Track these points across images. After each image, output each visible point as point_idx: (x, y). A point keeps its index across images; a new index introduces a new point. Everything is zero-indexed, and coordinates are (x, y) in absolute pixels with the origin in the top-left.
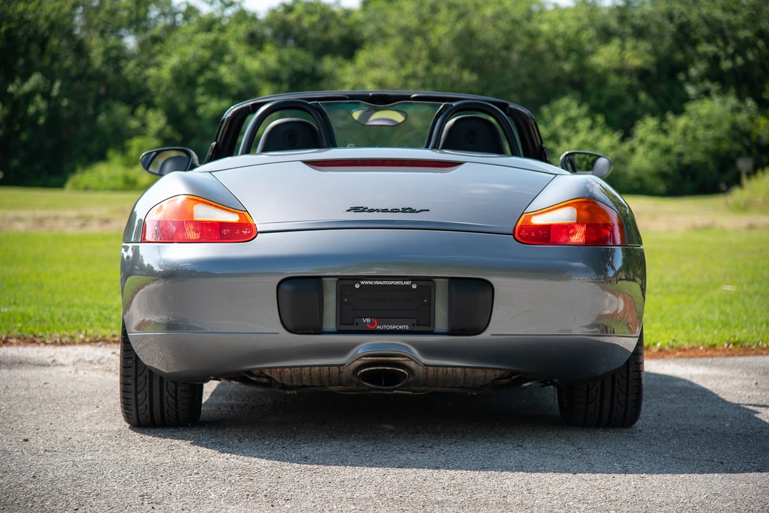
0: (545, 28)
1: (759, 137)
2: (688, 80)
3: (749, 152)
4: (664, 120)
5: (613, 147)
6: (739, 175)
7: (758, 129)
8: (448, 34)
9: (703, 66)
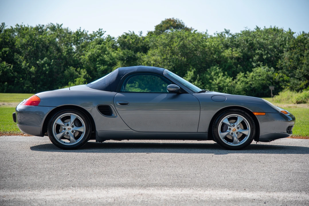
0: (208, 44)
1: (275, 79)
2: (253, 61)
3: (273, 84)
4: (246, 73)
5: (230, 82)
6: (270, 91)
7: (275, 76)
8: (177, 46)
9: (257, 57)
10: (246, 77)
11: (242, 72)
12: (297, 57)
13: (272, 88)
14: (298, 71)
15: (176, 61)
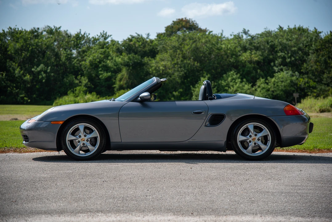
0: (223, 46)
1: (300, 85)
2: (275, 65)
3: (297, 91)
4: (266, 79)
5: (249, 89)
6: (294, 98)
7: (300, 82)
8: (189, 49)
9: (280, 60)
10: (267, 84)
11: (263, 78)
12: (325, 60)
13: (296, 95)
14: (325, 76)
15: (188, 66)
